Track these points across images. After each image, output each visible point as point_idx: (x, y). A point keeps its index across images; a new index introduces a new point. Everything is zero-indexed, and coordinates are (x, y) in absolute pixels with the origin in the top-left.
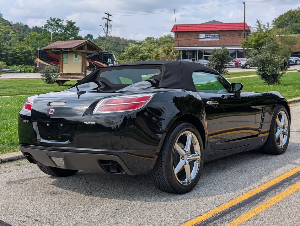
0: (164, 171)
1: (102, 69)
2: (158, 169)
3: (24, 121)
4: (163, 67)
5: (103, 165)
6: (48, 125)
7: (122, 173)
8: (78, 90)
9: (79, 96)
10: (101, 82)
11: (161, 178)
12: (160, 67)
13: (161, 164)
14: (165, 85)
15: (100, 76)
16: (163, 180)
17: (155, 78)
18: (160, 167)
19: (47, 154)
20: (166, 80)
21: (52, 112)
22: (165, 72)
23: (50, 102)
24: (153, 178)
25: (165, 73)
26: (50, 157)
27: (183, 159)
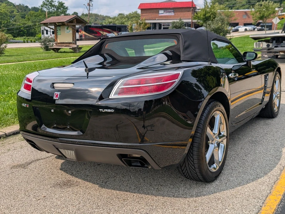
0: (196, 161)
1: (108, 40)
2: (188, 159)
3: (24, 105)
4: (180, 37)
5: (124, 159)
6: (52, 111)
7: (148, 167)
8: (86, 67)
9: (88, 74)
10: (107, 54)
11: (192, 169)
12: (176, 36)
13: (192, 153)
14: (187, 57)
15: (106, 48)
16: (194, 171)
17: (171, 49)
18: (190, 157)
19: (53, 145)
20: (187, 52)
21: (57, 96)
22: (185, 42)
23: (53, 84)
24: (181, 168)
25: (184, 44)
26: (57, 149)
27: (213, 144)
